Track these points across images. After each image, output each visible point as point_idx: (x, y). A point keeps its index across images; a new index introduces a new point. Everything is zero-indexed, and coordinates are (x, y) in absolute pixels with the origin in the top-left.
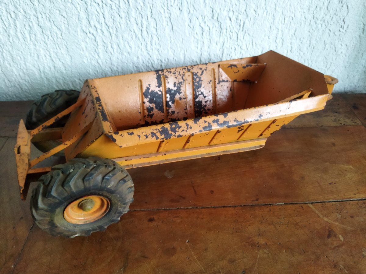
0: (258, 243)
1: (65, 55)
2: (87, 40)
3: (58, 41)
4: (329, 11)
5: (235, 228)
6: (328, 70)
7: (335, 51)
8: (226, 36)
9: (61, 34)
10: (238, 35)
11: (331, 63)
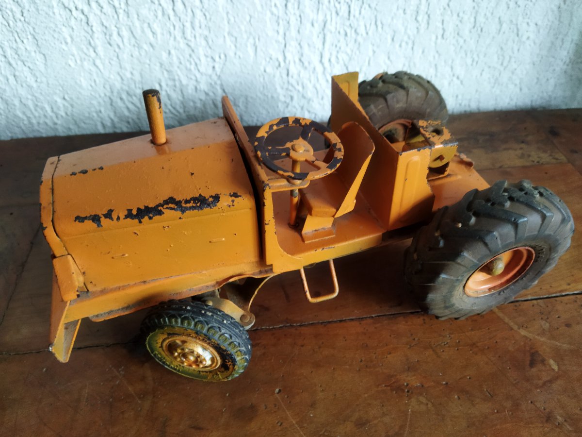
0: (408, 385)
1: (33, 54)
2: (73, 22)
3: (16, 26)
5: (363, 359)
6: (504, 69)
7: (518, 35)
8: (329, 9)
9: (22, 12)
10: (349, 7)
11: (510, 57)
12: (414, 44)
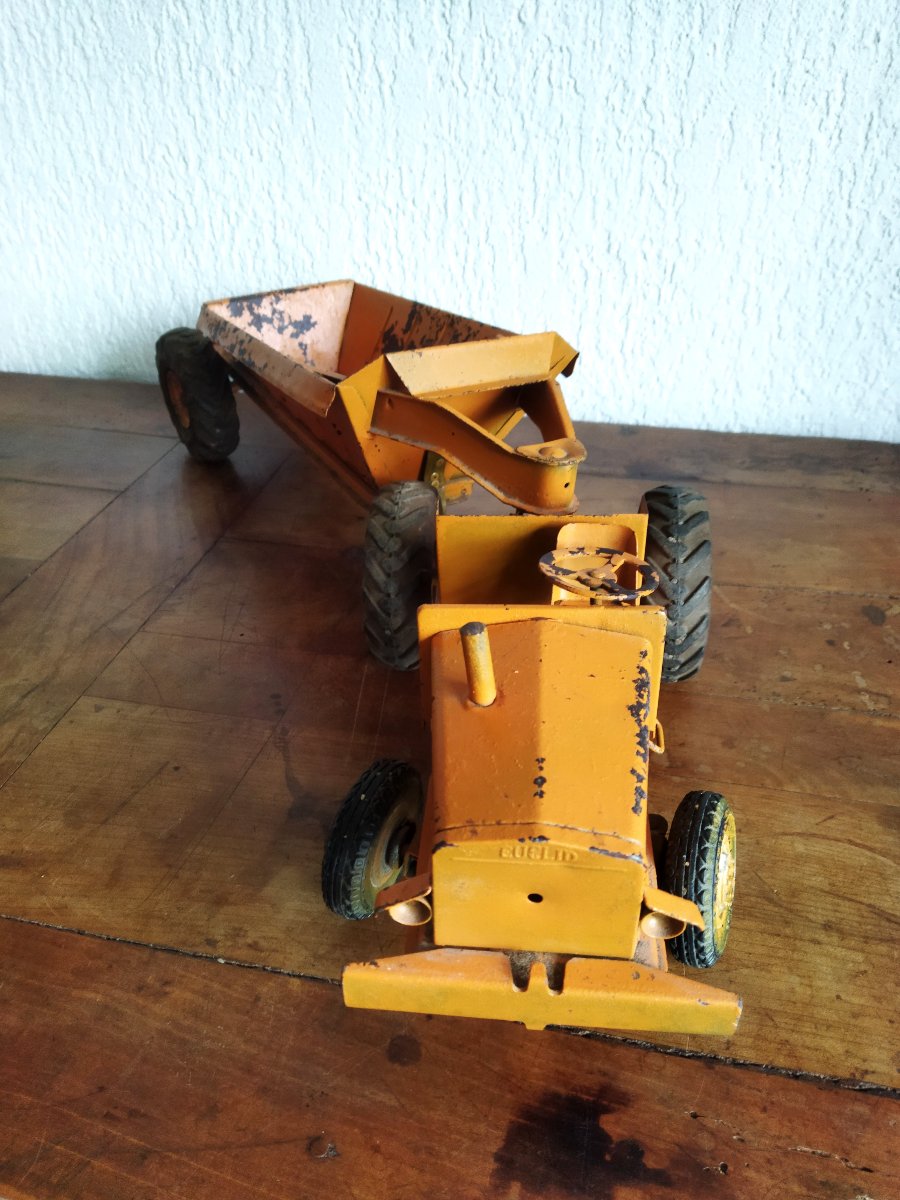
4: (862, 251)
6: (871, 387)
7: (886, 343)
8: (635, 290)
10: (660, 290)
11: (878, 373)
12: (740, 341)
